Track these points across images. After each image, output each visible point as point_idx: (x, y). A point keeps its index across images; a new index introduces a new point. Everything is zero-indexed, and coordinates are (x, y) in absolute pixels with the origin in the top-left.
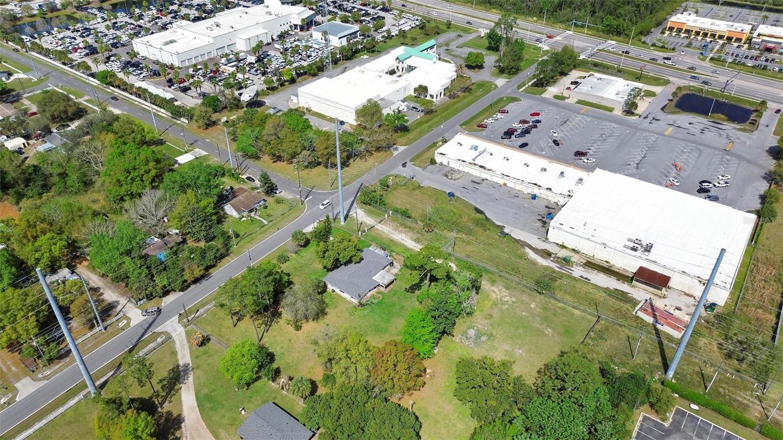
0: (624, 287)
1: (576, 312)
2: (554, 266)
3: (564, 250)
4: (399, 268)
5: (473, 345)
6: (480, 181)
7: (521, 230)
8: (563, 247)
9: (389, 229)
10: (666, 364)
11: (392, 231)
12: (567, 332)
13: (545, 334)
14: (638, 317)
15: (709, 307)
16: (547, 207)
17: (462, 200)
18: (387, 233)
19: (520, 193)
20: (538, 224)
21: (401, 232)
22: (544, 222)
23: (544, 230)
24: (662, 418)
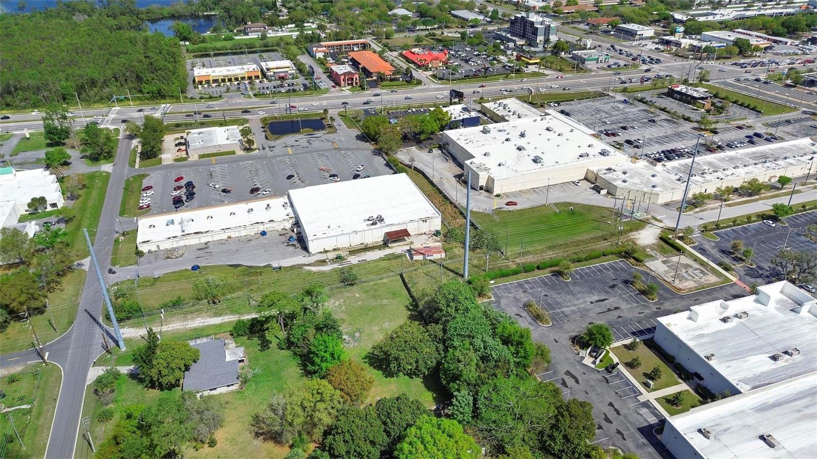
0: (387, 251)
1: (385, 281)
2: (335, 266)
3: (328, 254)
4: (232, 341)
5: (356, 344)
6: (205, 246)
7: (284, 259)
8: (326, 252)
9: (178, 324)
10: (457, 273)
11: (184, 323)
12: (395, 295)
13: (385, 305)
14: (416, 261)
15: (437, 233)
16: (281, 235)
17: (209, 267)
18: (181, 327)
19: (248, 237)
20: (291, 248)
21: (193, 319)
22: (293, 245)
23: (300, 249)
24: (488, 298)
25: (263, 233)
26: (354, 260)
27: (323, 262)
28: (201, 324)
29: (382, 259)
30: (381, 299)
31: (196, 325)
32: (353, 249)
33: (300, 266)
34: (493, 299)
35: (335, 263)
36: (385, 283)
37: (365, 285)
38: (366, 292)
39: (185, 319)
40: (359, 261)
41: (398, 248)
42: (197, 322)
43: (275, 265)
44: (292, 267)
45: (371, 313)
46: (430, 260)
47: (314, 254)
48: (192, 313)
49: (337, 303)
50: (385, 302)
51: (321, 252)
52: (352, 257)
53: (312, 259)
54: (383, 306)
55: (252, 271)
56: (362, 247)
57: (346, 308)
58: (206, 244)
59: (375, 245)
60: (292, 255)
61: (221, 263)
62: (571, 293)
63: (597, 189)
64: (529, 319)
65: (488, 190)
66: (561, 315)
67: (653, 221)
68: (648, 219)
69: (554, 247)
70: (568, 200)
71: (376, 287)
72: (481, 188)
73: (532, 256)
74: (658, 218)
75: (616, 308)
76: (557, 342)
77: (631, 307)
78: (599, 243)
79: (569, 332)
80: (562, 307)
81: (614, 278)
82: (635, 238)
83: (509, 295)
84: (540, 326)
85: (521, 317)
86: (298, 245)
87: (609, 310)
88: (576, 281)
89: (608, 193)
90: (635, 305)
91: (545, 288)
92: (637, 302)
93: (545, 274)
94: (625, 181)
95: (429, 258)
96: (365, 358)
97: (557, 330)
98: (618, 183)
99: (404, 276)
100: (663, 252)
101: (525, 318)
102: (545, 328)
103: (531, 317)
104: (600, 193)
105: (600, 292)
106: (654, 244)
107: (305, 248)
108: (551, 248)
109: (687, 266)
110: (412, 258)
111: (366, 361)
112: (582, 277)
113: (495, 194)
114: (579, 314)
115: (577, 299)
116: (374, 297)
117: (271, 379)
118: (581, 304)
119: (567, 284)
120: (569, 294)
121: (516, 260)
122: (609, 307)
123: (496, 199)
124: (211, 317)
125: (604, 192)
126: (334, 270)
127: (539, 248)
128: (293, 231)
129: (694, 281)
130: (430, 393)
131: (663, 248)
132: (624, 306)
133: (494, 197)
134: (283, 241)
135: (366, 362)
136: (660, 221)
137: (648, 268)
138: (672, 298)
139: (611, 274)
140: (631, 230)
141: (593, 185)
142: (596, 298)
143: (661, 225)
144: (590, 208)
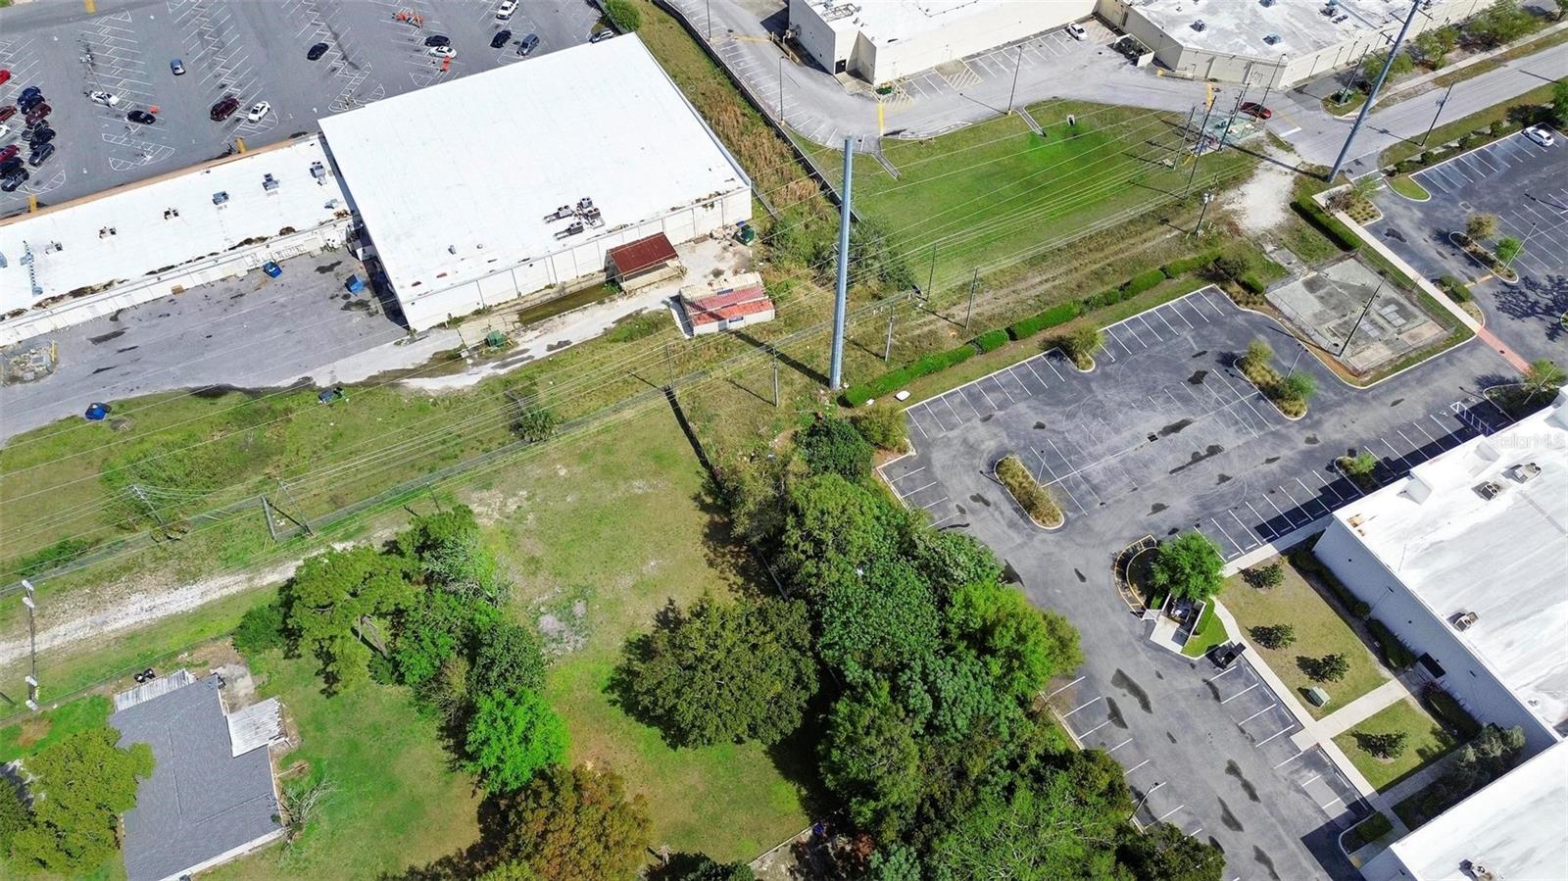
0: (623, 307)
1: (629, 414)
3: (463, 326)
4: (240, 670)
5: (582, 641)
6: (111, 328)
7: (345, 355)
8: (455, 322)
9: (79, 622)
10: (811, 373)
11: (98, 618)
12: (661, 460)
13: (640, 497)
14: (699, 336)
15: (744, 234)
16: (322, 270)
17: (138, 402)
18: (90, 633)
19: (233, 283)
20: (358, 317)
21: (118, 598)
22: (362, 304)
23: (382, 318)
24: (900, 451)
25: (273, 269)
26: (535, 344)
27: (450, 361)
28: (145, 617)
29: (610, 337)
30: (626, 479)
31: (130, 621)
32: (528, 305)
33: (393, 378)
34: (912, 452)
35: (487, 359)
36: (629, 423)
37: (578, 432)
38: (584, 457)
39: (99, 606)
40: (550, 348)
41: (648, 294)
42: (132, 609)
43: (323, 381)
44: (371, 383)
45: (606, 532)
46: (738, 334)
47: (425, 334)
48: (112, 576)
49: (512, 507)
50: (638, 486)
51: (442, 325)
52: (531, 335)
53: (419, 353)
54: (635, 502)
55: (259, 405)
56: (552, 294)
57: (539, 519)
58: (114, 318)
59: (584, 285)
60: (365, 341)
61: (169, 387)
62: (1098, 411)
63: (1129, 51)
64: (1008, 509)
65: (859, 72)
66: (1084, 487)
67: (1272, 150)
68: (1259, 144)
69: (1044, 257)
70: (1062, 92)
71: (606, 438)
72: (840, 66)
73: (989, 295)
74: (1283, 135)
75: (1213, 450)
76: (1082, 578)
77: (1247, 443)
78: (1150, 234)
79: (1109, 543)
80: (1083, 461)
81: (1197, 350)
82: (1234, 212)
83: (951, 434)
84: (1035, 529)
85: (987, 503)
86: (376, 304)
87: (1197, 458)
88: (1108, 369)
89: (1157, 61)
90: (1255, 434)
91: (1033, 403)
92: (1261, 426)
93: (1029, 354)
94: (1198, 27)
95: (734, 326)
96: (611, 688)
97: (1079, 540)
98: (1181, 34)
99: (677, 393)
100: (1307, 253)
101: (997, 508)
102: (1051, 537)
103: (1011, 501)
104: (1135, 62)
105: (1168, 400)
106: (1280, 227)
107: (396, 314)
108: (1034, 262)
109: (1367, 295)
110: (689, 328)
111: (615, 696)
112: (1121, 355)
113: (877, 84)
114: (1126, 479)
115: (1117, 431)
116: (607, 471)
117: (370, 786)
118: (1129, 443)
119: (1086, 381)
120: (1095, 416)
121: (954, 310)
122: (1194, 447)
123: (883, 105)
124: (168, 586)
125: (1145, 60)
126: (487, 386)
127: (1005, 263)
128: (355, 255)
129: (1387, 343)
130: (790, 785)
131: (1303, 239)
132: (1229, 440)
133: (874, 94)
134: (332, 291)
135: (614, 703)
136: (1288, 148)
137: (1275, 308)
138: (1339, 404)
139: (1187, 335)
140: (1223, 186)
141: (1118, 39)
142: (1162, 421)
143: (1291, 160)
144: (1114, 114)
